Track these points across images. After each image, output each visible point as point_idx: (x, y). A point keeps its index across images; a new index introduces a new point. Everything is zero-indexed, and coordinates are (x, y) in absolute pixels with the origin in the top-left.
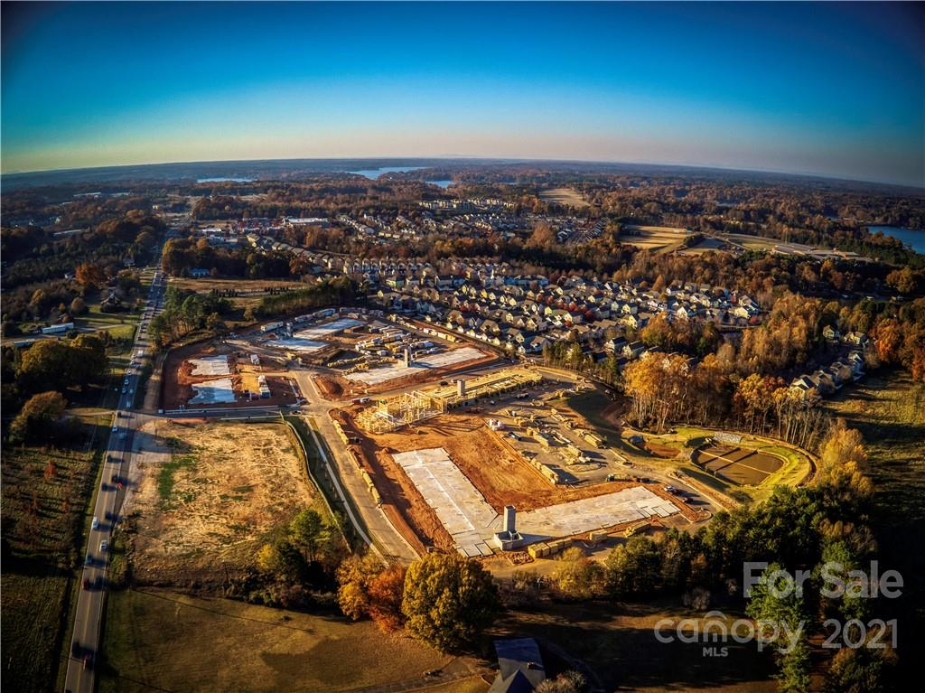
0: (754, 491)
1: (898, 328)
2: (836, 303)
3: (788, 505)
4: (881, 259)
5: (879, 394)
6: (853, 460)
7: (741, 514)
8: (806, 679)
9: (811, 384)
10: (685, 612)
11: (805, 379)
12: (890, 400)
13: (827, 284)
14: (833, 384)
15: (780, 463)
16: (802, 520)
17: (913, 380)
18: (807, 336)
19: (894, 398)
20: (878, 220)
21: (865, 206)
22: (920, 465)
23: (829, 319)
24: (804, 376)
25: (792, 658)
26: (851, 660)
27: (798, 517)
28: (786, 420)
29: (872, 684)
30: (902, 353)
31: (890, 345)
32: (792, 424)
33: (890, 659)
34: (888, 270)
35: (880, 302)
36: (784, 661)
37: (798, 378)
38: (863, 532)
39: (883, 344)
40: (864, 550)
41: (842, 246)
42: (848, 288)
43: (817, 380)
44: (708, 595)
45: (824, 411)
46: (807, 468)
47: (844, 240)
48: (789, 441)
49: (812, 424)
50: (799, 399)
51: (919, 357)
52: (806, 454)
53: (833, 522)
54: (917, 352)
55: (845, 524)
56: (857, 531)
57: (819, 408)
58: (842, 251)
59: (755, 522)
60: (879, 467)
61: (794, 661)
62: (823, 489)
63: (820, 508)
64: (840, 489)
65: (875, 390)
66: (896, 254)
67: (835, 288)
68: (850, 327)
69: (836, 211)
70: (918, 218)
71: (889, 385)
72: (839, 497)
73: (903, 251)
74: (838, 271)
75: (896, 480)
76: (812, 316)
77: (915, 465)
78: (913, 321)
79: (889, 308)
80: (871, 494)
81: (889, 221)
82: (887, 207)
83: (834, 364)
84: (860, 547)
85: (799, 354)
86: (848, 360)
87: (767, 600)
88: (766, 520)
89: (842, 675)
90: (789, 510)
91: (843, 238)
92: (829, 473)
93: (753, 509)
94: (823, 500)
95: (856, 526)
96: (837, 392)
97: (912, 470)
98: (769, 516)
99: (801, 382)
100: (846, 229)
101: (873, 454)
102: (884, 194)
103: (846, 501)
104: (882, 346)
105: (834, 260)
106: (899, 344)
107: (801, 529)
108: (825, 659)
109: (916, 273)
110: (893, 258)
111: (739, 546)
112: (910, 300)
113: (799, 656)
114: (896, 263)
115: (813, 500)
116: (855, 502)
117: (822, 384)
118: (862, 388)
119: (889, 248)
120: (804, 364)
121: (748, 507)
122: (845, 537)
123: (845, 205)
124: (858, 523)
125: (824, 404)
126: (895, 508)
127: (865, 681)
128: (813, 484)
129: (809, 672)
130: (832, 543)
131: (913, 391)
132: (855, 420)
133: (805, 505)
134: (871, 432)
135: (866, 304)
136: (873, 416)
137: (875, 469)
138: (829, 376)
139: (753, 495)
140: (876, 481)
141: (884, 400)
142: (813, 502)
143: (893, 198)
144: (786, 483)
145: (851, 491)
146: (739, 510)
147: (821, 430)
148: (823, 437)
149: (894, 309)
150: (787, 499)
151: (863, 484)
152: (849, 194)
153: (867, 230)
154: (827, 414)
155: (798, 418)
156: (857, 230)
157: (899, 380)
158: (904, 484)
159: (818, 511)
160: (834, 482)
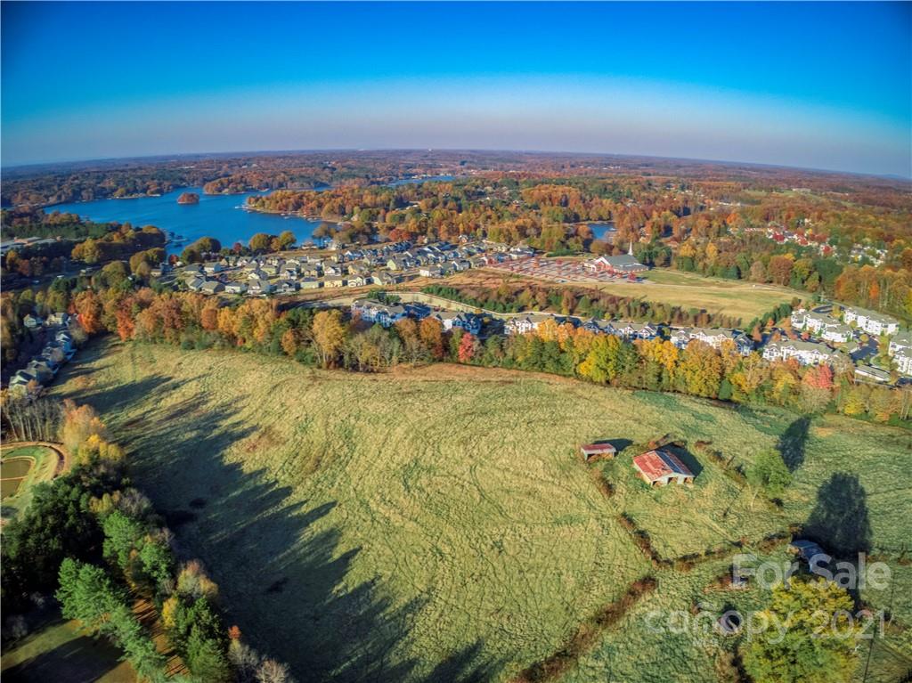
0: (14, 501)
1: (95, 297)
2: (29, 290)
3: (52, 500)
4: (63, 237)
5: (96, 364)
6: (94, 434)
7: (13, 529)
8: (150, 645)
9: (28, 377)
10: (11, 646)
11: (22, 374)
12: (107, 366)
13: (16, 274)
14: (49, 369)
15: (28, 464)
16: (71, 508)
17: (122, 342)
18: (10, 331)
19: (111, 363)
20: (52, 200)
21: (37, 189)
22: (156, 414)
23: (28, 308)
24: (19, 372)
25: (127, 635)
26: (178, 608)
27: (66, 508)
28: (17, 421)
29: (208, 618)
30: (104, 320)
31: (91, 316)
32: (24, 422)
33: (210, 590)
34: (72, 245)
35: (71, 278)
36: (122, 641)
37: (14, 375)
38: (131, 494)
39: (85, 316)
40: (139, 510)
41: (22, 233)
42: (38, 272)
43: (32, 371)
44: (22, 618)
45: (50, 398)
46: (54, 458)
47: (22, 228)
48: (28, 439)
49: (43, 414)
50: (23, 396)
51: (122, 319)
52: (48, 445)
53: (100, 497)
54: (118, 315)
55: (111, 495)
56: (125, 496)
57: (43, 397)
58: (23, 238)
59: (29, 530)
60: (120, 430)
61: (131, 636)
62: (78, 471)
63: (84, 490)
64: (93, 464)
65: (90, 362)
66: (77, 229)
67: (24, 276)
68: (49, 311)
69: (10, 200)
70: (90, 190)
71: (103, 353)
72: (95, 472)
73: (81, 224)
74: (24, 259)
75: (139, 437)
76: (9, 311)
77: (152, 416)
78: (107, 286)
79: (81, 282)
80: (123, 458)
81: (63, 198)
82: (59, 185)
83: (44, 350)
84: (134, 508)
85: (8, 351)
86: (57, 342)
87: (77, 596)
88: (39, 523)
89: (178, 625)
90: (55, 505)
91: (20, 225)
92: (76, 454)
93: (21, 518)
94: (82, 482)
95: (122, 491)
96: (56, 376)
97: (151, 422)
98: (40, 519)
99: (19, 378)
100: (21, 215)
101: (110, 421)
102: (54, 173)
103: (103, 473)
104: (84, 319)
105: (17, 249)
106: (99, 312)
107: (75, 517)
108: (156, 619)
109: (99, 241)
110: (74, 233)
111: (25, 559)
112: (98, 269)
113: (132, 629)
114: (78, 237)
115: (73, 486)
116: (111, 471)
117: (39, 374)
118: (79, 364)
119: (68, 224)
120: (16, 360)
121: (16, 519)
122: (117, 506)
123: (17, 192)
124: (122, 488)
125: (47, 392)
126: (150, 461)
127: (200, 618)
128: (67, 471)
129: (149, 637)
130: (108, 517)
131: (126, 350)
132: (82, 396)
133: (68, 494)
134: (101, 402)
135: (58, 284)
136: (98, 386)
137: (118, 433)
138: (43, 364)
139: (15, 505)
140: (122, 444)
141: (102, 368)
142: (74, 487)
143: (62, 177)
144: (41, 481)
145: (104, 462)
146: (10, 525)
147: (54, 418)
148: (57, 424)
149: (85, 282)
150: (48, 495)
151: (111, 452)
152: (20, 180)
153: (43, 212)
154: (53, 400)
155: (27, 414)
156: (33, 215)
157: (110, 345)
158: (149, 436)
159: (82, 493)
160: (85, 461)
